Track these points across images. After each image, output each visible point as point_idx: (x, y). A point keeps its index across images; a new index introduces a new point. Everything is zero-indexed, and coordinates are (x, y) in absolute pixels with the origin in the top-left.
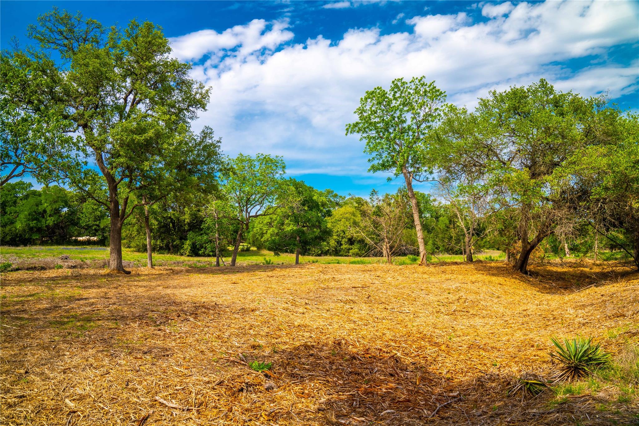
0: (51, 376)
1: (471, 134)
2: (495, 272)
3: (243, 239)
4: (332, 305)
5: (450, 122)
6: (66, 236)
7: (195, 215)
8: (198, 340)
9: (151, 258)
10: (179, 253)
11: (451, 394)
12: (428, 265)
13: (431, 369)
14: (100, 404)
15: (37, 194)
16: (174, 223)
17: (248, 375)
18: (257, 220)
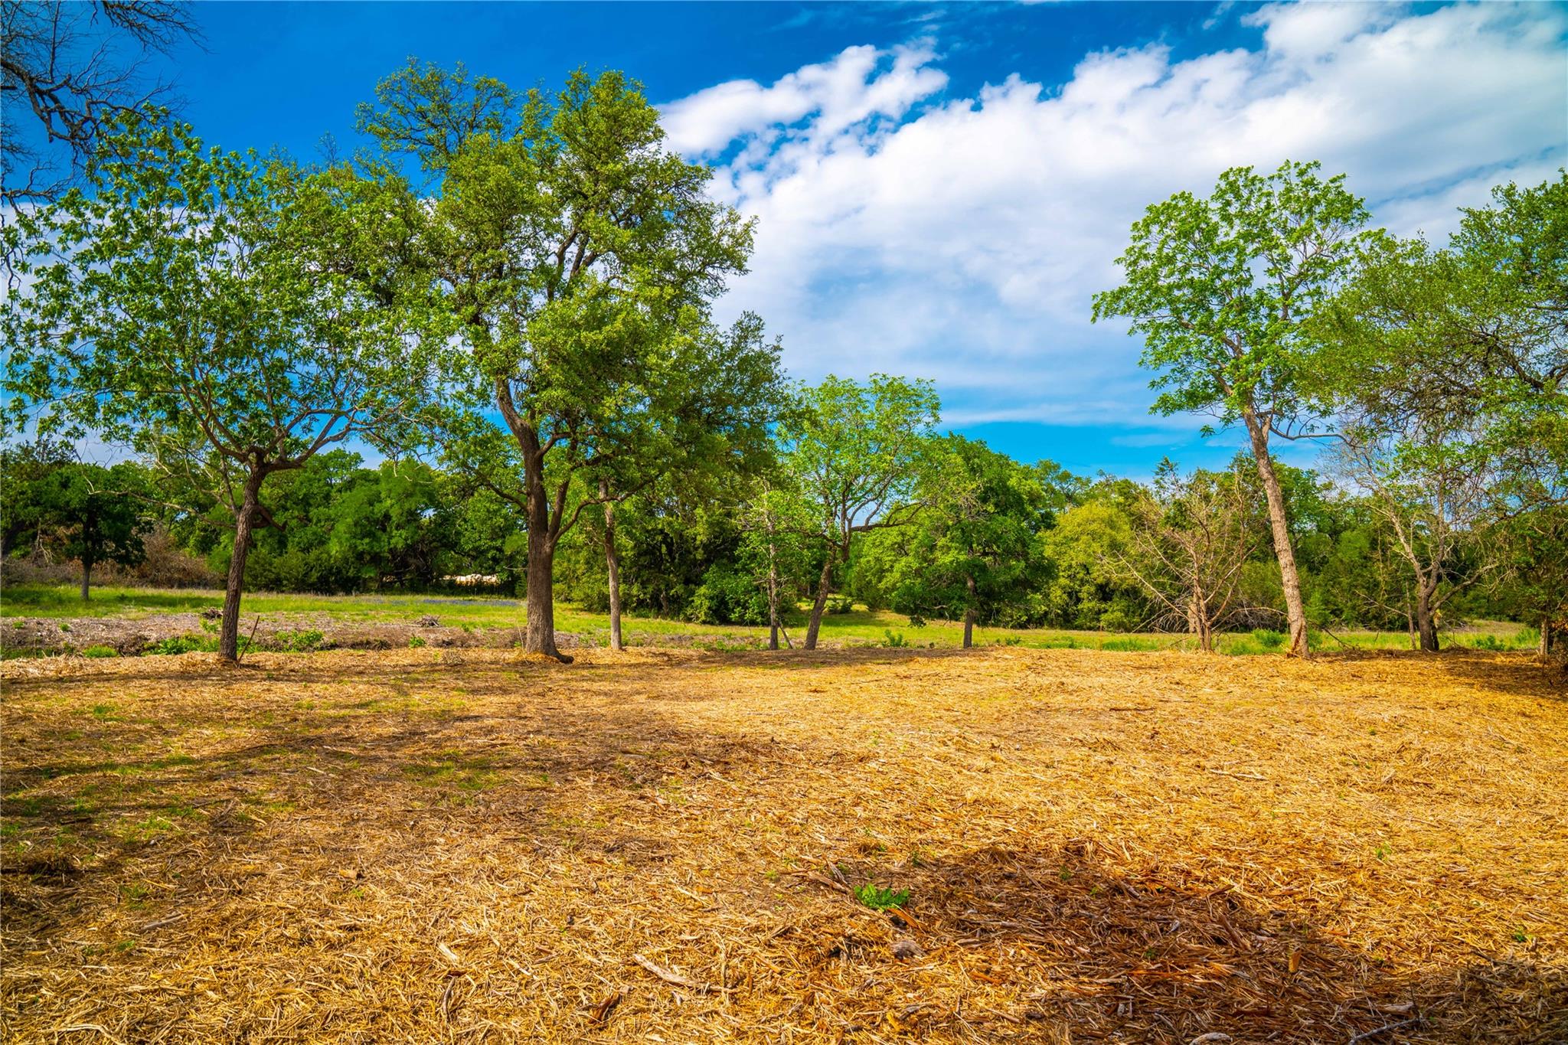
0: (409, 888)
1: (1438, 308)
2: (1507, 680)
3: (836, 585)
4: (1060, 754)
5: (1374, 279)
6: (431, 573)
7: (719, 523)
8: (731, 826)
9: (618, 629)
10: (682, 617)
11: (1389, 1007)
12: (1311, 657)
13: (1327, 932)
14: (511, 962)
15: (372, 477)
16: (672, 544)
17: (852, 916)
18: (869, 539)
